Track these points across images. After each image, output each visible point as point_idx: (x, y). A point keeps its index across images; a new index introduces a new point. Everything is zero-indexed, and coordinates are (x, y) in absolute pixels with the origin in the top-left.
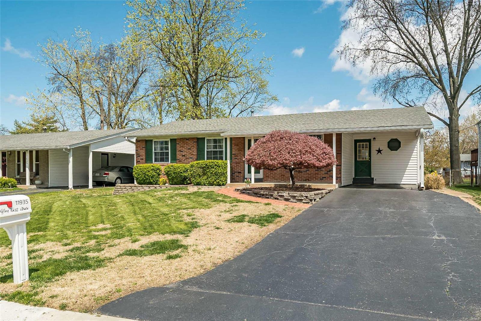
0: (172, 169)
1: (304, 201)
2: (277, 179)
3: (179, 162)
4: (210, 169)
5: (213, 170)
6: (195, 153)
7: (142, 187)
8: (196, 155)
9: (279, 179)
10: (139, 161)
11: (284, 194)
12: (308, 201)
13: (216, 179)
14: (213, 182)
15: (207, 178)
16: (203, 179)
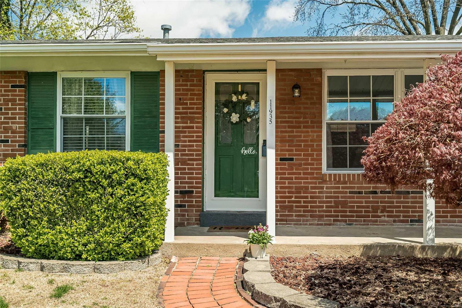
2: (322, 216)
5: (120, 192)
6: (18, 125)
8: (20, 132)
9: (327, 216)
13: (133, 233)
14: (118, 245)
15: (89, 229)
16: (67, 234)
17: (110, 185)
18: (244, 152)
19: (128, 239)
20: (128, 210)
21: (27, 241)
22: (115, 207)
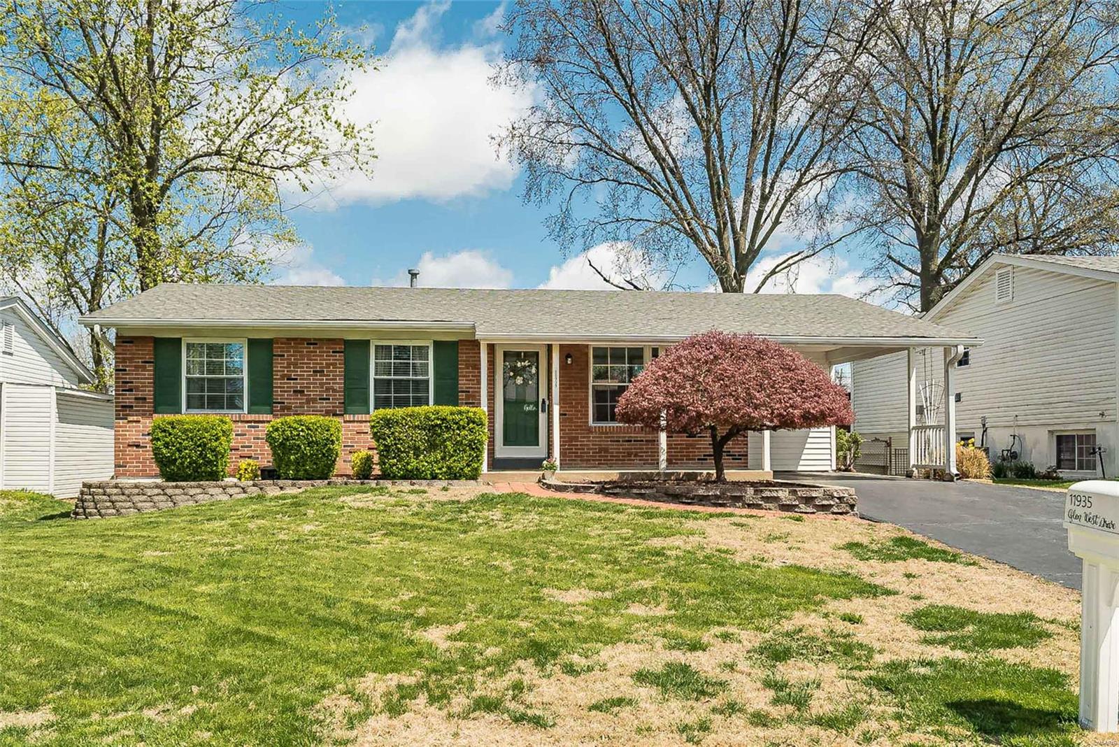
0: (302, 431)
1: (836, 510)
2: (589, 460)
3: (282, 409)
4: (454, 430)
5: (463, 433)
6: (339, 383)
7: (199, 486)
8: (340, 392)
9: (593, 460)
10: (132, 407)
11: (780, 494)
12: (844, 508)
14: (462, 469)
15: (442, 459)
16: (427, 462)
17: (458, 429)
18: (527, 408)
19: (468, 465)
20: (470, 445)
21: (397, 468)
22: (462, 443)
